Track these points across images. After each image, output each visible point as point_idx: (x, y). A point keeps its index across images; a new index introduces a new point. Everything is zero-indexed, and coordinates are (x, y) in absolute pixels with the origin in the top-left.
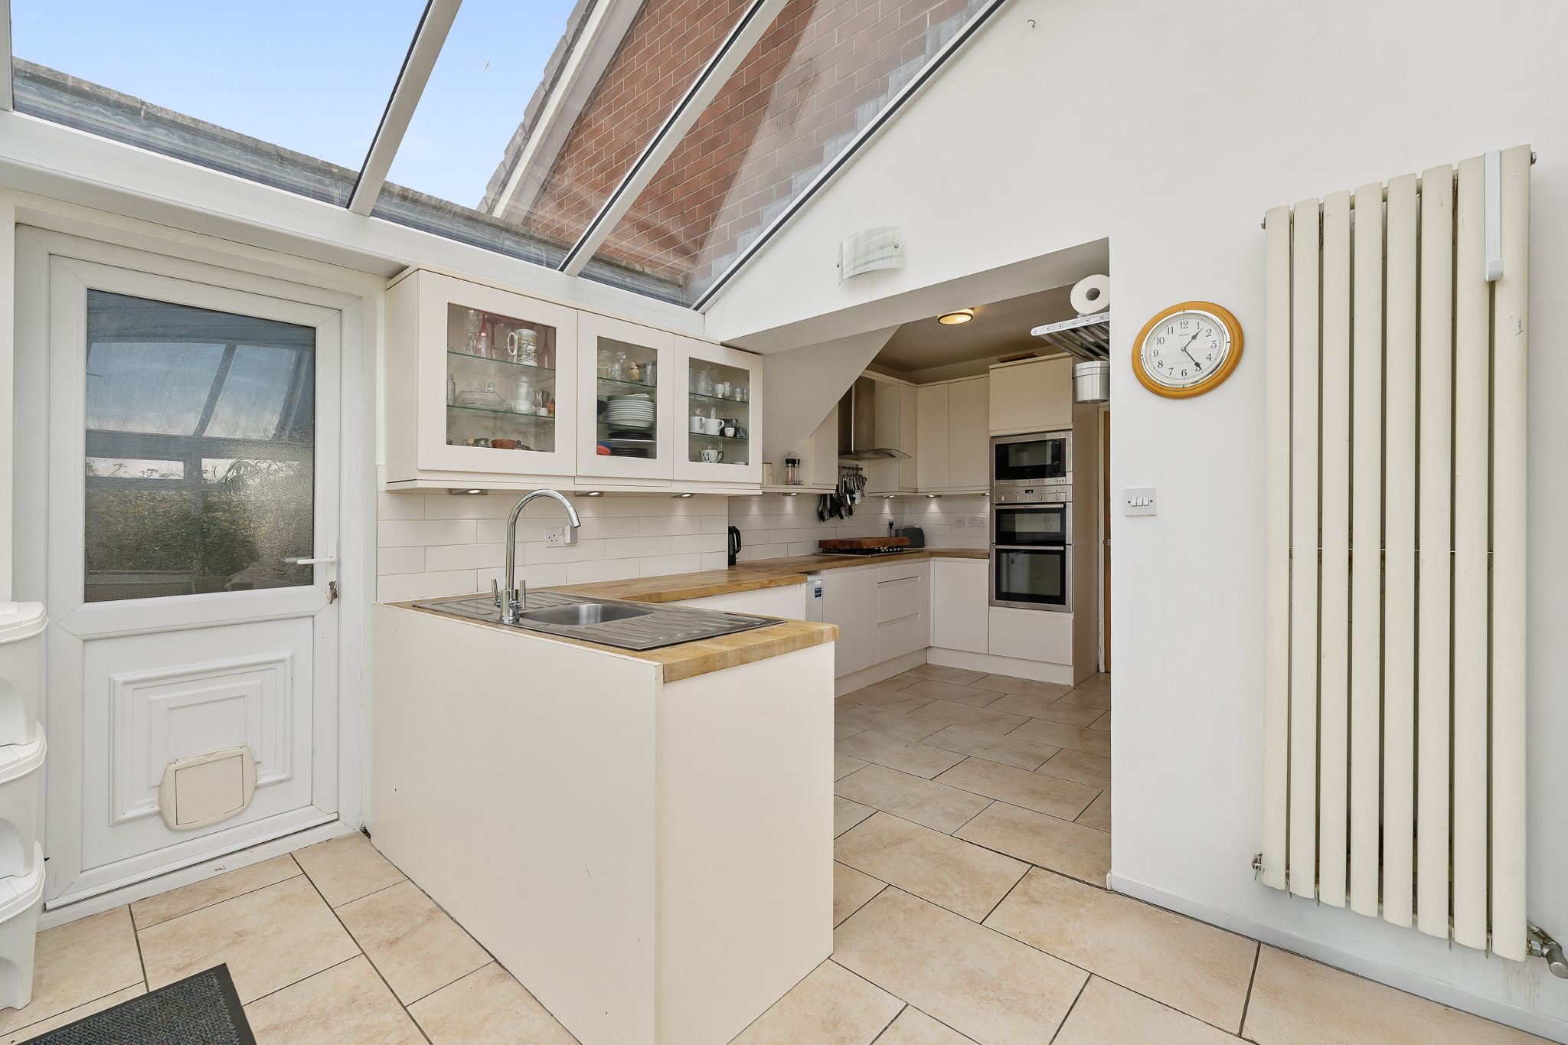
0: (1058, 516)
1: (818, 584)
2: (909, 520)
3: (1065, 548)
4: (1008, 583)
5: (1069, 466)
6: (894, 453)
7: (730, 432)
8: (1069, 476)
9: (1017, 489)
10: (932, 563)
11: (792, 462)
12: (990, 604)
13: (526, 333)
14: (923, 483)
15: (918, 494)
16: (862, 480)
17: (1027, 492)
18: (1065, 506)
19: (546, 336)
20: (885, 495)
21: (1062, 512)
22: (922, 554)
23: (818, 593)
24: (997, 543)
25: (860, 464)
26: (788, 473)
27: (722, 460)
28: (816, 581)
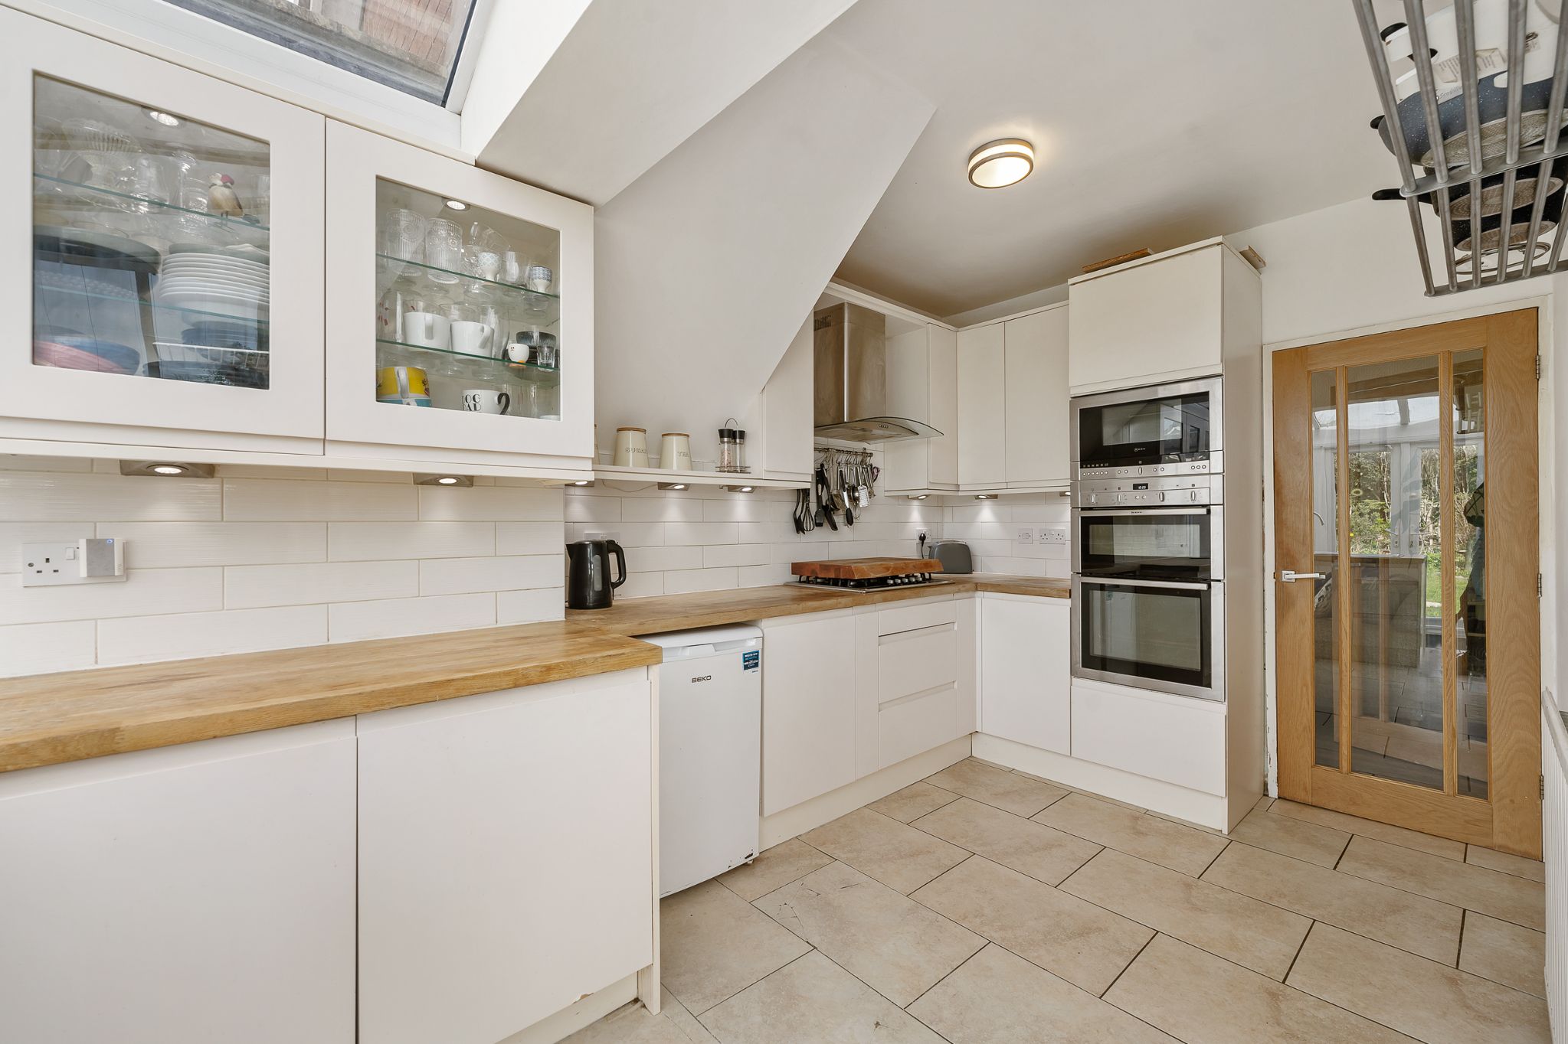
0: (1195, 529)
1: (752, 645)
2: (951, 531)
3: (1209, 586)
4: (1104, 641)
5: (1216, 440)
6: (916, 427)
7: (519, 352)
8: (1216, 461)
9: (1116, 483)
10: (978, 600)
11: (732, 435)
12: (1073, 673)
14: (969, 475)
15: (960, 494)
16: (872, 473)
17: (1136, 487)
18: (1209, 512)
20: (912, 494)
21: (1204, 522)
22: (960, 586)
23: (751, 661)
24: (1084, 574)
25: (870, 447)
26: (723, 453)
27: (505, 404)
28: (747, 640)
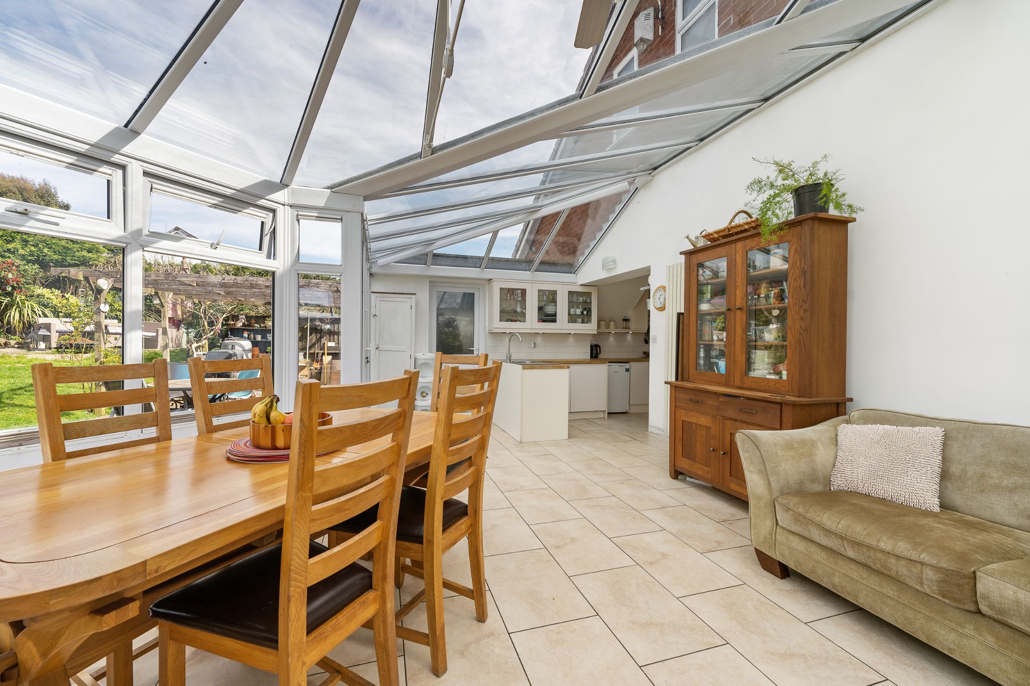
7: (585, 313)
11: (626, 320)
13: (519, 291)
19: (524, 292)
23: (627, 370)
26: (624, 324)
27: (583, 322)
28: (627, 366)
